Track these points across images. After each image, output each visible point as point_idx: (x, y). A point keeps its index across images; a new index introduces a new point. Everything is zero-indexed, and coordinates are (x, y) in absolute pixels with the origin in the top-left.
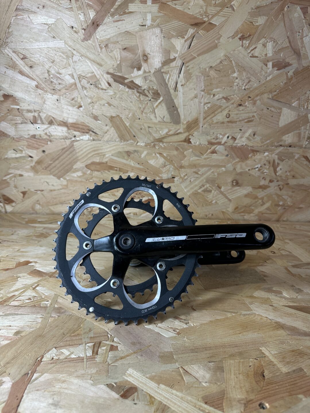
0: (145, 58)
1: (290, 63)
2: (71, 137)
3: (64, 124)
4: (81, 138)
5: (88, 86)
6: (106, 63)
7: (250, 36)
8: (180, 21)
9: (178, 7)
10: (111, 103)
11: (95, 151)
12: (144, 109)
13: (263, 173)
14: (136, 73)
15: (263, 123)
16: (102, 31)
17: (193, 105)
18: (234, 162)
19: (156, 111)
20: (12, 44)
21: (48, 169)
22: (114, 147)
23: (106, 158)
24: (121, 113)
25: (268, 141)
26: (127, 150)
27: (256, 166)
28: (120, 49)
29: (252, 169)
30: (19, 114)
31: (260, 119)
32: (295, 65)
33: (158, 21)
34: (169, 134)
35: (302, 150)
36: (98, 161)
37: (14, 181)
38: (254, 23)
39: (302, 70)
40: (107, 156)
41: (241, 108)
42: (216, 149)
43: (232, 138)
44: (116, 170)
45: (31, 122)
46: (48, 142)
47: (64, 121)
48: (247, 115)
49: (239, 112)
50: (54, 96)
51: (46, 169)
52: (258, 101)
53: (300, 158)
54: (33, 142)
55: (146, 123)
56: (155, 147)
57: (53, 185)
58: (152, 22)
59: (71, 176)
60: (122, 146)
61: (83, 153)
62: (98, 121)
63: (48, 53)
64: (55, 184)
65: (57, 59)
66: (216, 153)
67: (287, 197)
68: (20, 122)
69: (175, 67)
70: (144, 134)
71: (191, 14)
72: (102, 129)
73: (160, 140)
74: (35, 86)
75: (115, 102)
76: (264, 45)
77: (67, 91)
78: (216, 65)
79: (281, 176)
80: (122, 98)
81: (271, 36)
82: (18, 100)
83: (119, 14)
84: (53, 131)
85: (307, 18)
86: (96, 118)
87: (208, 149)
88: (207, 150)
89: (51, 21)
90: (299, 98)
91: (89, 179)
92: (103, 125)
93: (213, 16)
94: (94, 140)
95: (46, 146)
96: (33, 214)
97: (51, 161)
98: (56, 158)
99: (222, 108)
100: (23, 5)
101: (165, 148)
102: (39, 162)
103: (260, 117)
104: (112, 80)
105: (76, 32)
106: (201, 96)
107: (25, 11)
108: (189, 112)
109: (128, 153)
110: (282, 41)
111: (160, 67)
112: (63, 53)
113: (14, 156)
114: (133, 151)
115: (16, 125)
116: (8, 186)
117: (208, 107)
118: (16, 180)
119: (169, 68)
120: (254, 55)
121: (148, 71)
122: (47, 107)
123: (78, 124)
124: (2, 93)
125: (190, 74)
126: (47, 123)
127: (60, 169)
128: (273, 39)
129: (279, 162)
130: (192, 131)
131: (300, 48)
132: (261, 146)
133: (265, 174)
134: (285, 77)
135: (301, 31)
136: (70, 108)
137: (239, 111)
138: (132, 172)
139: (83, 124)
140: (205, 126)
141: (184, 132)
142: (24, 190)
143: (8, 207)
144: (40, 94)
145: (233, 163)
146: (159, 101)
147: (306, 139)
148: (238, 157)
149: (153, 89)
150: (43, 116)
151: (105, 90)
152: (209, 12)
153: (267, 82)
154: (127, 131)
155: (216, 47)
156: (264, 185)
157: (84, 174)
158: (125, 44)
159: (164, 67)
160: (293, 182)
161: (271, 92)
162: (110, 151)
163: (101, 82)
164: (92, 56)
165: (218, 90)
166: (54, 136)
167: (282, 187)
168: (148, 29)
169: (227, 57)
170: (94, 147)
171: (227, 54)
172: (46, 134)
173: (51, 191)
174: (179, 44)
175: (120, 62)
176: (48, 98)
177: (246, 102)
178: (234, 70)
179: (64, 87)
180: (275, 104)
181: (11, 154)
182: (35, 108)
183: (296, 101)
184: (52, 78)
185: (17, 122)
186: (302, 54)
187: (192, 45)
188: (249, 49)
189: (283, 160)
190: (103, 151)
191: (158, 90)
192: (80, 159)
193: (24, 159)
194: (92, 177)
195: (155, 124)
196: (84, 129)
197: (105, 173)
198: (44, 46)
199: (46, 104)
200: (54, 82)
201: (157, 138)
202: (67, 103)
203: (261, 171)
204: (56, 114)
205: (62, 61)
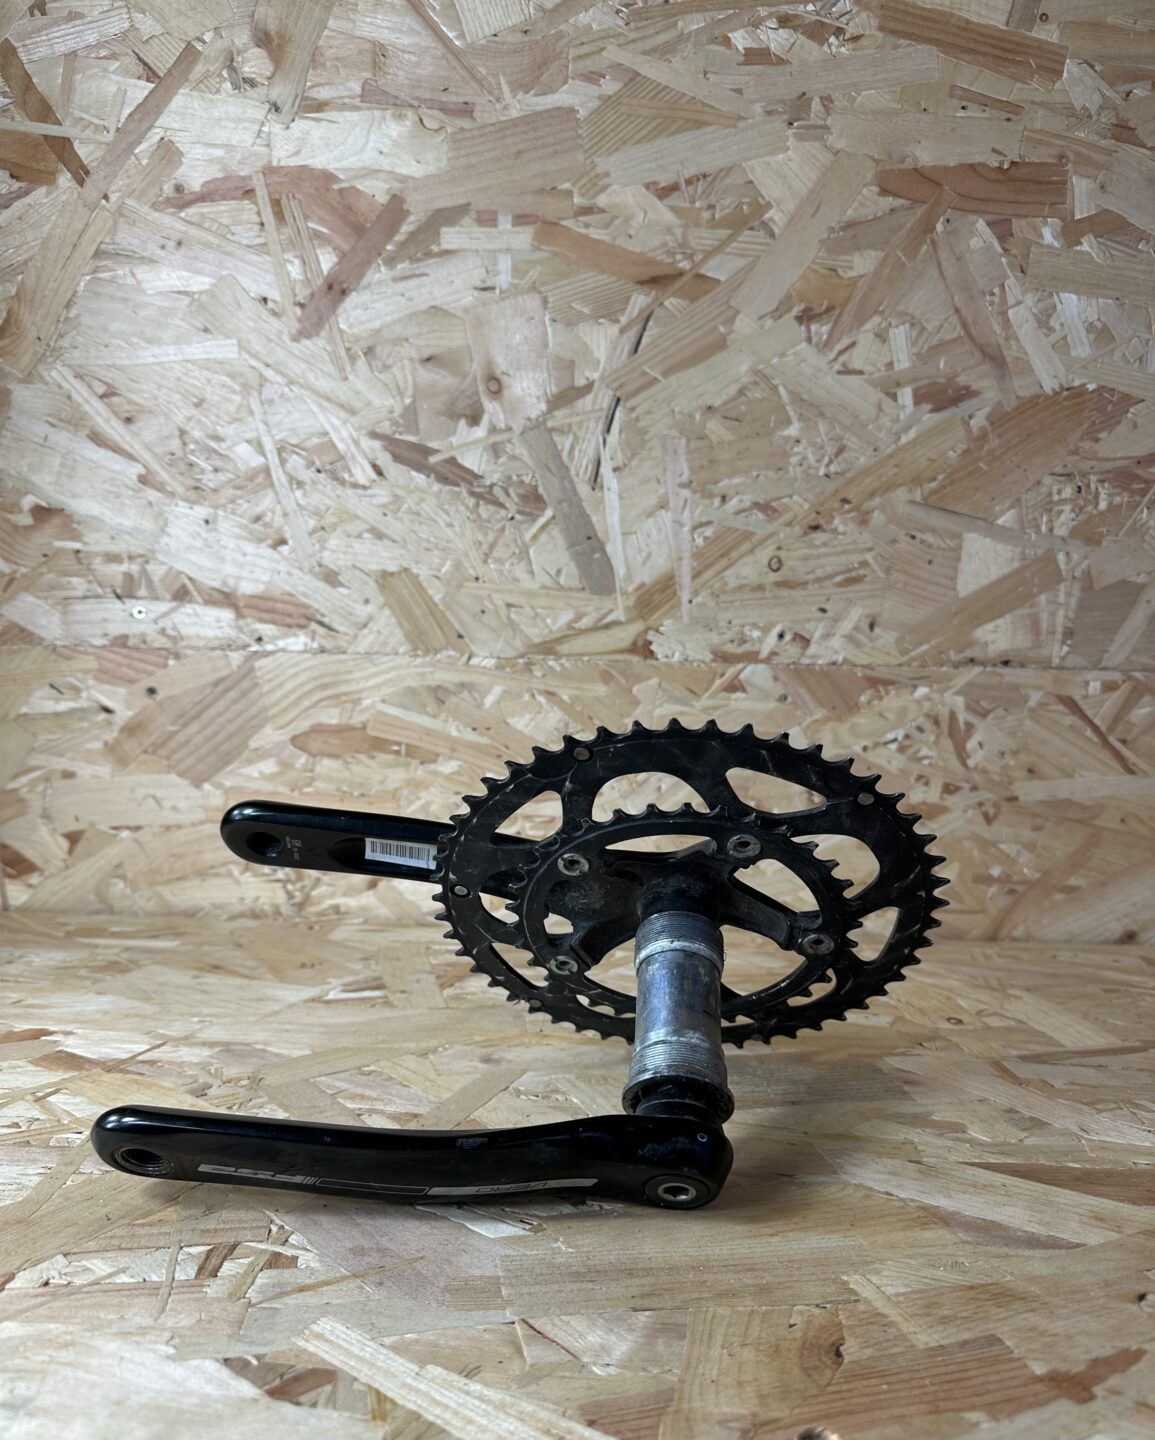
0: (494, 387)
1: (974, 387)
2: (246, 639)
3: (224, 598)
4: (281, 644)
5: (307, 475)
6: (369, 404)
7: (830, 309)
8: (603, 272)
9: (596, 234)
10: (383, 529)
11: (325, 686)
12: (492, 546)
13: (917, 759)
14: (464, 433)
15: (900, 585)
16: (356, 307)
17: (654, 533)
18: (809, 720)
19: (531, 552)
20: (76, 353)
21: (160, 752)
22: (391, 675)
23: (362, 711)
24: (417, 562)
25: (925, 647)
26: (434, 684)
27: (890, 736)
28: (411, 359)
29: (876, 745)
30: (78, 567)
31: (888, 570)
32: (990, 394)
33: (534, 274)
34: (577, 626)
35: (1049, 675)
36: (334, 721)
37: (44, 795)
38: (840, 271)
39: (1016, 409)
40: (366, 703)
41: (819, 537)
42: (742, 676)
43: (794, 639)
44: (398, 753)
45: (115, 592)
46: (167, 658)
47: (226, 589)
48: (843, 559)
49: (814, 552)
50: (196, 507)
51: (154, 753)
52: (876, 514)
53: (1047, 704)
54: (119, 659)
55: (499, 591)
56: (531, 671)
57: (174, 808)
58: (513, 276)
59: (240, 775)
60: (419, 670)
61: (285, 697)
62: (341, 590)
63: (184, 378)
64: (182, 805)
65: (213, 395)
66: (744, 690)
67: (1018, 847)
68: (79, 593)
69: (593, 411)
70: (492, 629)
71: (637, 250)
72: (351, 614)
73: (548, 648)
74: (135, 478)
75: (393, 527)
76: (881, 336)
77: (239, 493)
78: (726, 403)
79: (984, 771)
80: (418, 514)
81: (901, 308)
82: (79, 523)
83: (410, 258)
84: (187, 621)
85: (1014, 252)
86: (331, 578)
87: (714, 676)
88: (712, 681)
89: (200, 283)
90: (1019, 500)
91: (300, 783)
92: (355, 602)
93: (708, 255)
94: (323, 650)
95: (160, 672)
96: (98, 912)
97: (173, 723)
98: (193, 712)
99: (755, 540)
100: (117, 240)
101: (564, 675)
102: (132, 729)
103: (887, 564)
104: (388, 457)
105: (274, 313)
106: (681, 503)
107: (122, 259)
108: (644, 554)
109: (439, 695)
110: (937, 323)
111: (544, 414)
112: (231, 376)
113: (51, 706)
114: (455, 685)
115: (66, 605)
116: (22, 813)
117: (706, 539)
118: (49, 792)
119: (571, 416)
120: (850, 367)
121: (502, 425)
122: (173, 546)
123: (271, 599)
124: (28, 502)
125: (643, 432)
126: (168, 596)
127: (203, 751)
128: (907, 318)
129: (973, 719)
130: (655, 616)
131: (1001, 341)
132: (900, 665)
133: (926, 762)
134: (961, 433)
135: (996, 290)
136: (250, 548)
137: (812, 546)
138: (451, 758)
139: (289, 599)
140: (699, 599)
141: (630, 621)
142: (73, 827)
143: (14, 888)
144: (150, 504)
145: (805, 724)
146: (542, 521)
147: (1059, 636)
148: (821, 705)
149: (522, 482)
150: (157, 571)
151: (364, 488)
152: (693, 242)
153: (900, 449)
154: (436, 620)
155: (721, 344)
156: (924, 803)
157: (286, 766)
158: (428, 346)
159: (556, 413)
160: (1031, 792)
161: (917, 481)
162: (377, 687)
163: (350, 464)
164: (324, 384)
165: (737, 480)
166: (189, 638)
167: (991, 811)
168: (503, 299)
169: (761, 377)
170: (322, 676)
171: (761, 367)
172: (163, 632)
173: (168, 828)
174: (602, 343)
175: (414, 402)
176: (176, 517)
177: (833, 518)
178: (787, 413)
179: (231, 481)
180: (937, 520)
181: (42, 702)
182: (132, 549)
183: (1009, 509)
184: (193, 452)
185: (70, 593)
186: (1009, 360)
187: (645, 340)
188: (831, 349)
189: (984, 714)
190: (353, 687)
191: (535, 488)
192: (275, 716)
193: (81, 720)
194: (313, 779)
195: (529, 594)
196: (290, 615)
197: (359, 762)
198: (173, 358)
199: (169, 535)
200: (197, 465)
201: (537, 640)
202: (237, 530)
203: (910, 751)
204: (201, 568)
205: (226, 399)
